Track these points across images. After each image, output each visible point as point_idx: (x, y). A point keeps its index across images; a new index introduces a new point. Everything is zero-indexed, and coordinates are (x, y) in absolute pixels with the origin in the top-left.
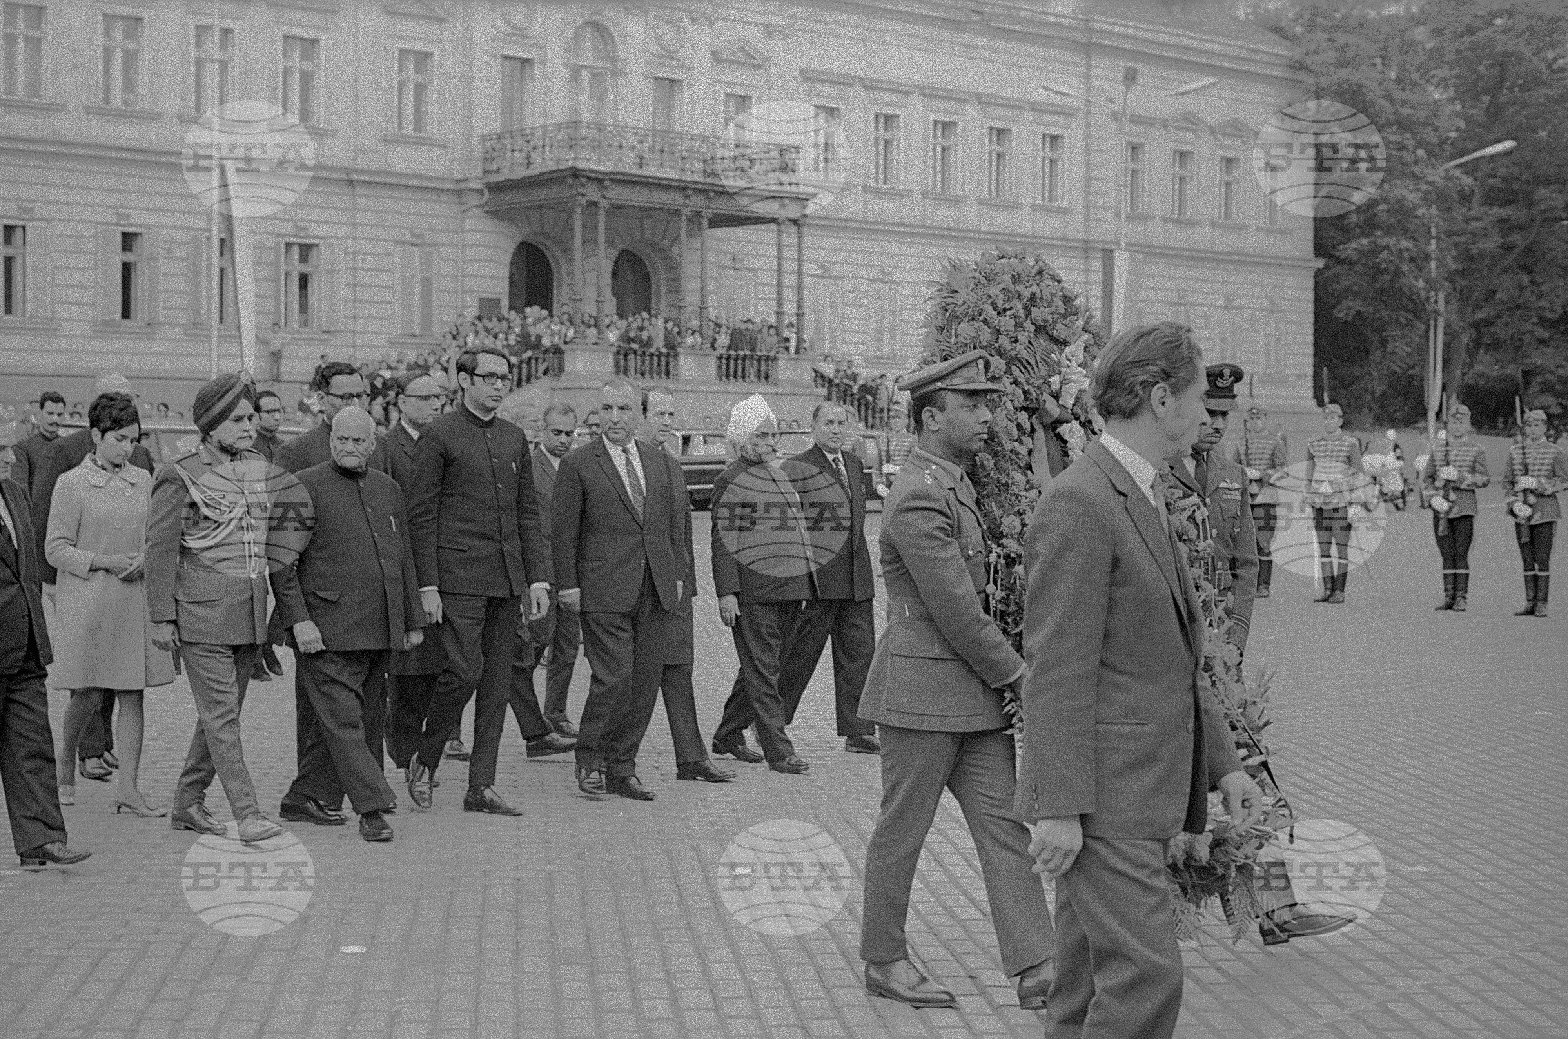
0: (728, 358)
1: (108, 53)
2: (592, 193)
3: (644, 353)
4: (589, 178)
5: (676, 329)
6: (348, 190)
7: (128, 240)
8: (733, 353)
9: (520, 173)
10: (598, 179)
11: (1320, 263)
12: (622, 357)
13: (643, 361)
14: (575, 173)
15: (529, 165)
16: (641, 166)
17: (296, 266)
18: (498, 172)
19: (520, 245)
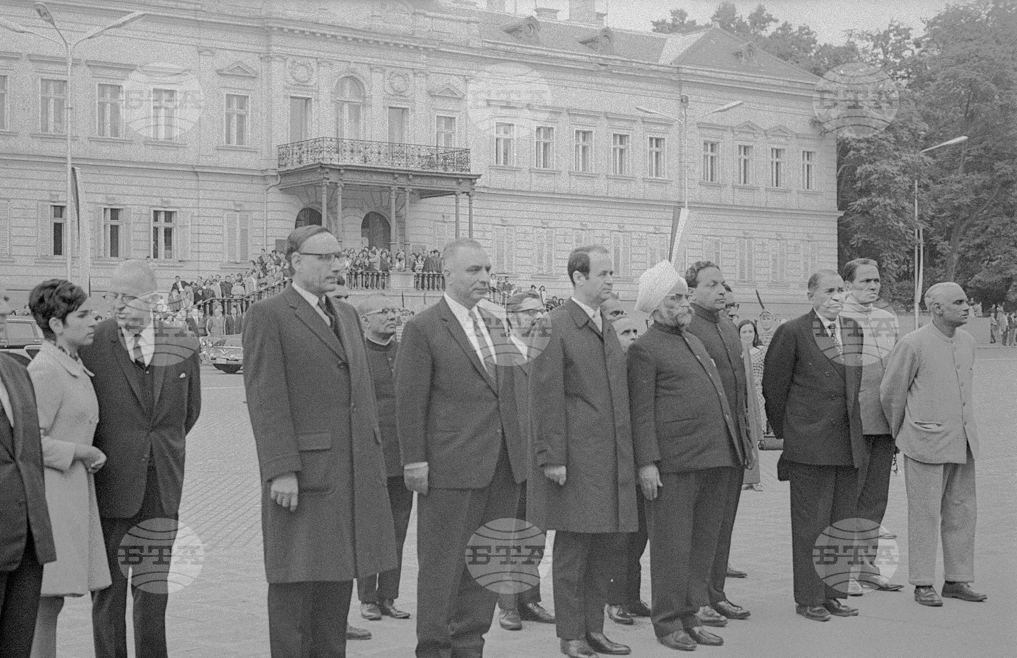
0: (423, 276)
1: (45, 101)
2: (333, 178)
3: (367, 273)
4: (331, 169)
5: (388, 259)
6: (195, 177)
7: (59, 210)
8: (425, 273)
9: (296, 166)
10: (337, 170)
11: (841, 214)
12: (353, 276)
13: (367, 279)
14: (322, 167)
15: (300, 162)
16: (365, 162)
17: (162, 224)
18: (285, 166)
19: (304, 209)
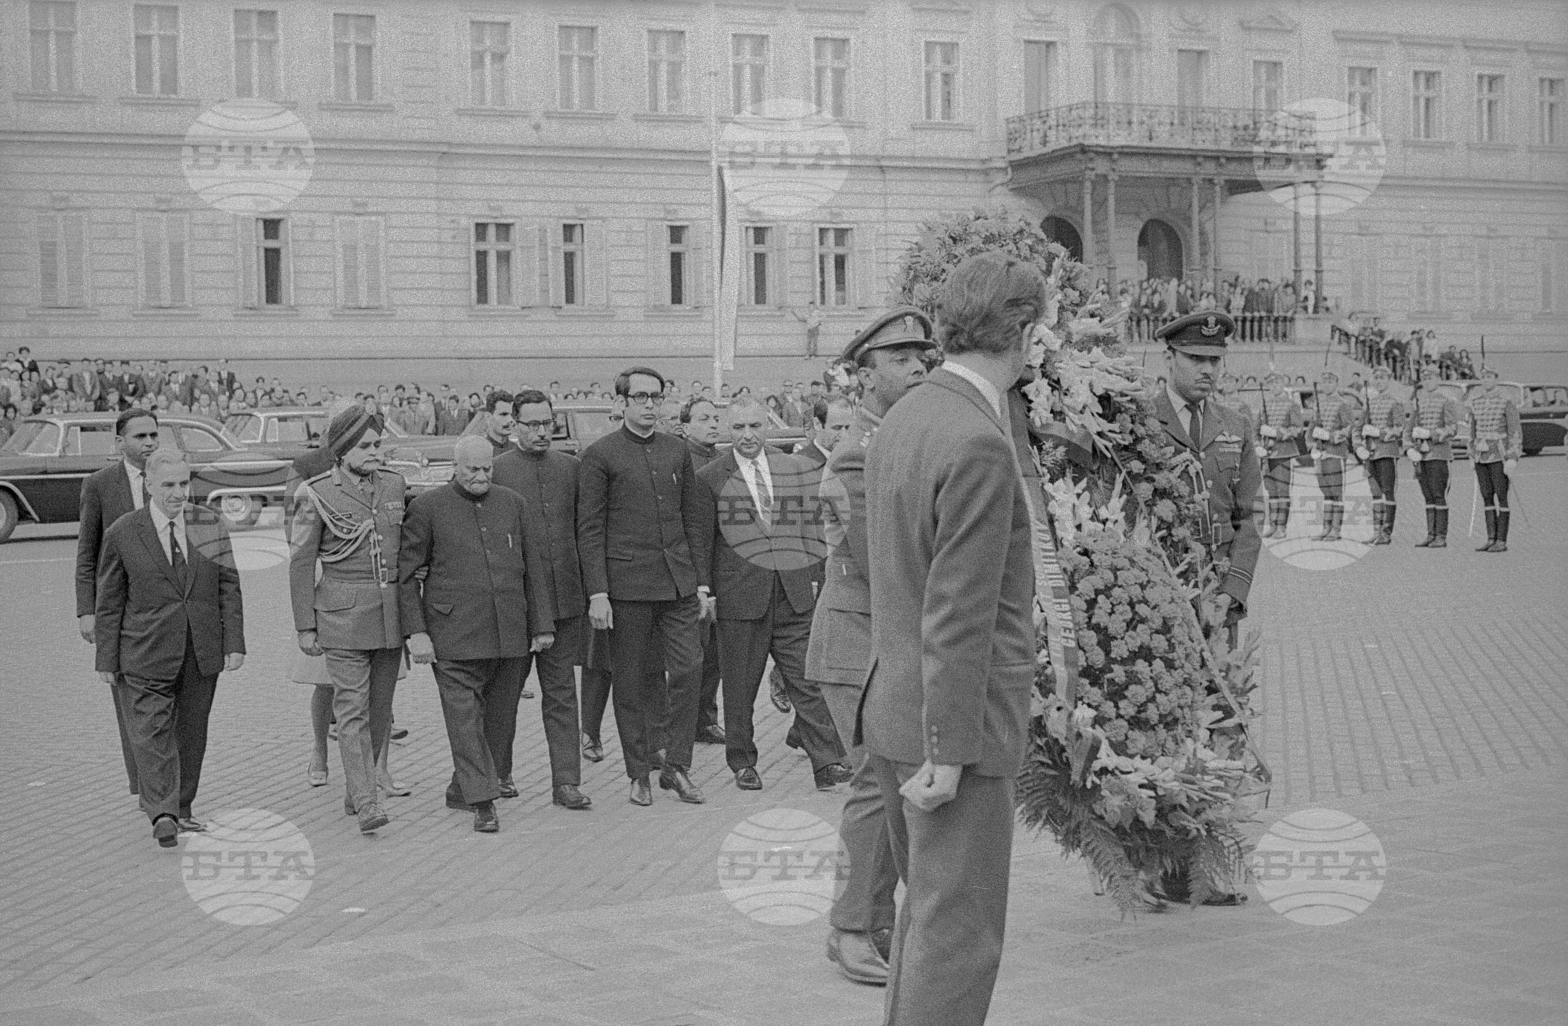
0: (1244, 320)
1: (654, 65)
2: (1101, 166)
3: (1157, 319)
4: (1097, 153)
5: (1189, 292)
6: (879, 176)
7: (676, 233)
8: (1248, 315)
9: (1038, 150)
10: (1107, 153)
12: (1134, 323)
14: (1083, 149)
15: (1045, 143)
16: (1151, 139)
17: (831, 249)
18: (1019, 150)
19: (1047, 219)
